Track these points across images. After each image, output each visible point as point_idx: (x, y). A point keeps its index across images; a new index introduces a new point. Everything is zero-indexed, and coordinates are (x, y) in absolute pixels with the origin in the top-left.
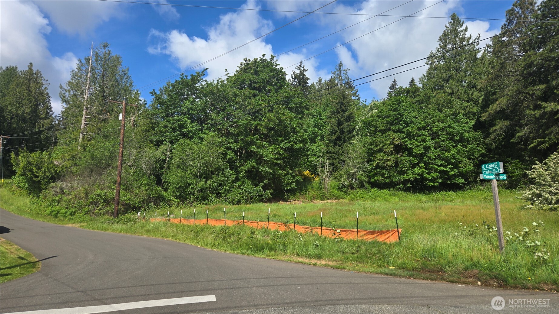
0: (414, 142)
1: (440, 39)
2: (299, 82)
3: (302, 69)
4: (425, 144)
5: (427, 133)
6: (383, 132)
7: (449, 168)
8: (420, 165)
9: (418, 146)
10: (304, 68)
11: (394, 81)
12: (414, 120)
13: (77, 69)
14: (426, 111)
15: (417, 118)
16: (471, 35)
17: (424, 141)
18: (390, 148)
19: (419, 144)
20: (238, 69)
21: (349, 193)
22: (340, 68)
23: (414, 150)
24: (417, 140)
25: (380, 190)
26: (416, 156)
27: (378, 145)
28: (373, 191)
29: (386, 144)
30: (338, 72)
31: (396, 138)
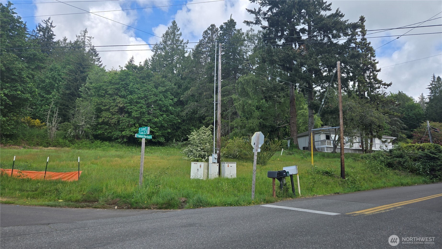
0: (134, 108)
1: (164, 36)
2: (44, 35)
3: (49, 24)
4: (142, 110)
5: (144, 102)
6: (111, 95)
7: (156, 130)
8: (136, 125)
9: (136, 111)
10: (51, 23)
11: (132, 57)
12: (136, 90)
14: (146, 86)
15: (139, 89)
16: (183, 40)
17: (141, 107)
19: (137, 109)
21: (74, 142)
22: (85, 34)
23: (133, 114)
24: (136, 106)
25: (102, 142)
26: (134, 118)
27: (105, 106)
28: (96, 142)
29: (112, 106)
30: (83, 38)
31: (121, 102)
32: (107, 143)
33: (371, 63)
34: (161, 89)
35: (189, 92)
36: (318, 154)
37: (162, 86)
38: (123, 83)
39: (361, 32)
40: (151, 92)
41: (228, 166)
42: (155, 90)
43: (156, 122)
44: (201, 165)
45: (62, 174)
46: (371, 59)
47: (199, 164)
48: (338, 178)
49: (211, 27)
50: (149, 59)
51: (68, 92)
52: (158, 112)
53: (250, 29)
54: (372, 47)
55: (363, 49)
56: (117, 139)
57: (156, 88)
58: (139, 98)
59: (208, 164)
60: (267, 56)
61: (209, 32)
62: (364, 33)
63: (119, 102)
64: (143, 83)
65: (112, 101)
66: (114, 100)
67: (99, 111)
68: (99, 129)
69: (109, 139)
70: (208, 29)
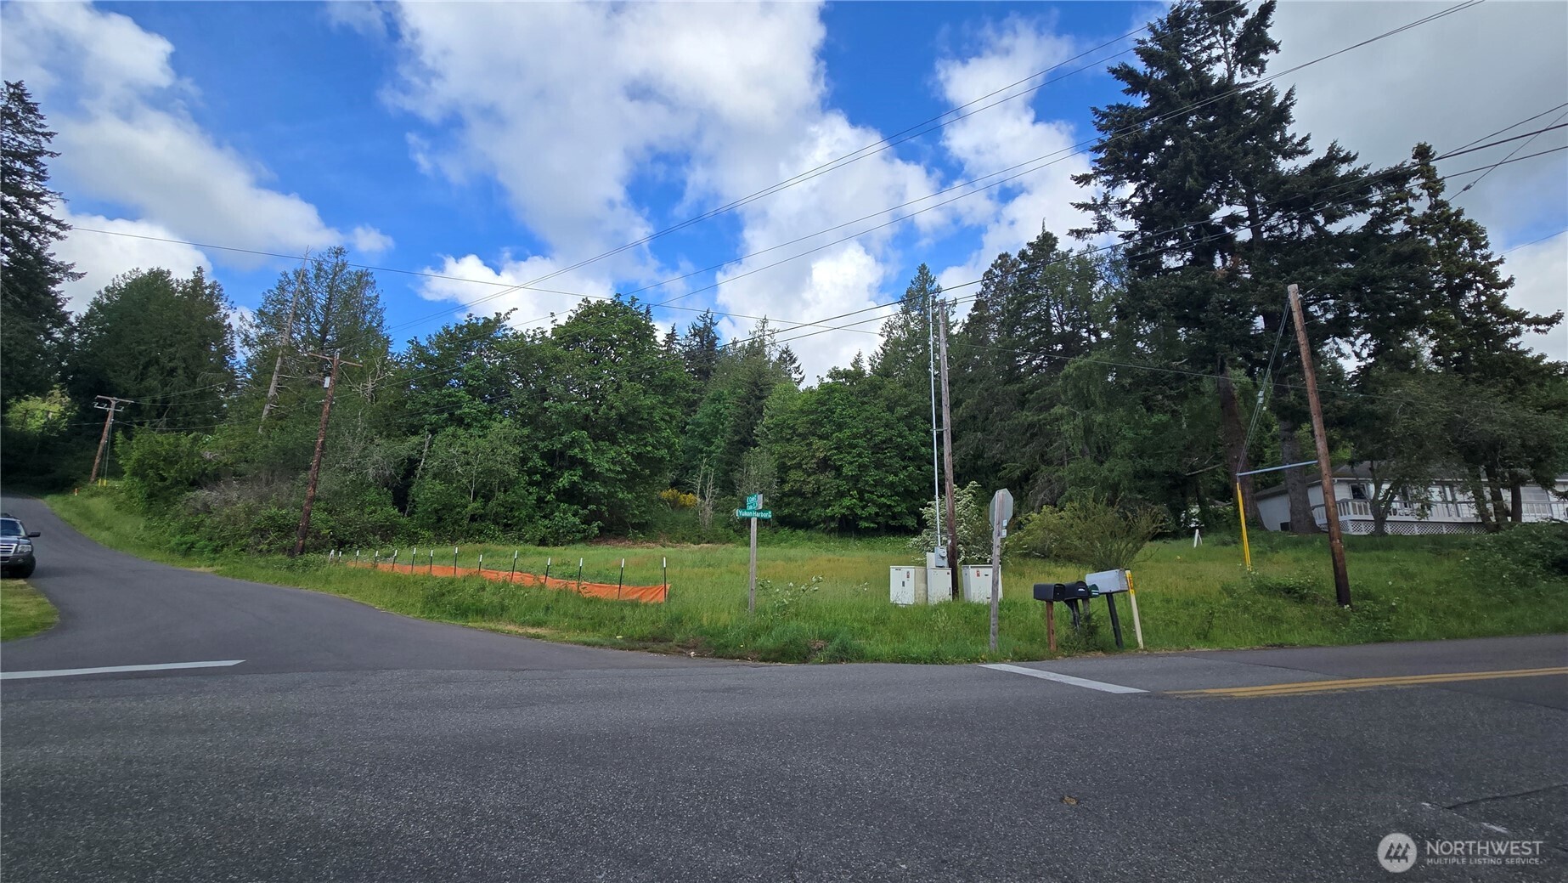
0: (846, 457)
1: (903, 301)
2: (701, 342)
3: (709, 321)
4: (860, 460)
5: (865, 444)
6: (804, 436)
7: (894, 501)
8: (851, 493)
9: (851, 463)
10: (711, 319)
12: (848, 421)
13: (277, 289)
14: (869, 408)
15: (854, 418)
16: (944, 299)
17: (859, 455)
18: (813, 463)
19: (853, 460)
20: (573, 315)
22: (764, 327)
23: (845, 470)
24: (851, 453)
25: (794, 530)
26: (847, 478)
27: (794, 458)
28: (781, 531)
29: (806, 457)
30: (760, 333)
31: (820, 448)
32: (801, 533)
33: (1472, 268)
34: (901, 411)
35: (961, 411)
36: (1316, 541)
37: (901, 406)
38: (824, 408)
39: (1423, 186)
40: (878, 421)
41: (978, 575)
42: (887, 415)
43: (892, 483)
44: (908, 572)
45: (641, 590)
46: (1474, 256)
47: (905, 569)
48: (1327, 604)
49: (999, 261)
50: (877, 353)
51: (736, 438)
52: (897, 462)
53: (1085, 248)
54: (1469, 222)
55: (1440, 231)
56: (817, 523)
57: (891, 409)
58: (855, 436)
59: (926, 569)
60: (1129, 302)
61: (997, 272)
62: (1434, 186)
63: (819, 448)
64: (863, 403)
65: (805, 448)
66: (810, 444)
67: (783, 469)
68: (788, 504)
69: (807, 525)
70: (992, 265)
